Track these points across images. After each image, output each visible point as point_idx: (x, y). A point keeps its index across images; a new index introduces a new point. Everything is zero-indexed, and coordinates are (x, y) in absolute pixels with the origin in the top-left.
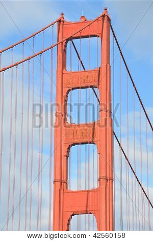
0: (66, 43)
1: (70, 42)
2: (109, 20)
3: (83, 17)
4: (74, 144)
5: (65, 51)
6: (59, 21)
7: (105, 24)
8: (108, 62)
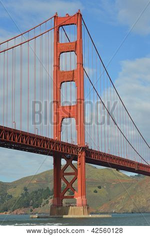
0: (59, 28)
1: (61, 27)
2: (81, 15)
3: (67, 14)
4: (64, 82)
5: (58, 32)
6: (55, 17)
7: (79, 18)
8: (81, 38)
